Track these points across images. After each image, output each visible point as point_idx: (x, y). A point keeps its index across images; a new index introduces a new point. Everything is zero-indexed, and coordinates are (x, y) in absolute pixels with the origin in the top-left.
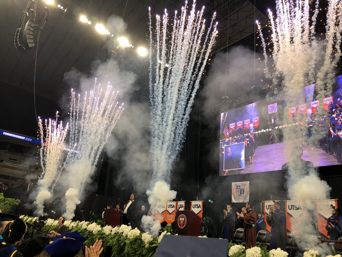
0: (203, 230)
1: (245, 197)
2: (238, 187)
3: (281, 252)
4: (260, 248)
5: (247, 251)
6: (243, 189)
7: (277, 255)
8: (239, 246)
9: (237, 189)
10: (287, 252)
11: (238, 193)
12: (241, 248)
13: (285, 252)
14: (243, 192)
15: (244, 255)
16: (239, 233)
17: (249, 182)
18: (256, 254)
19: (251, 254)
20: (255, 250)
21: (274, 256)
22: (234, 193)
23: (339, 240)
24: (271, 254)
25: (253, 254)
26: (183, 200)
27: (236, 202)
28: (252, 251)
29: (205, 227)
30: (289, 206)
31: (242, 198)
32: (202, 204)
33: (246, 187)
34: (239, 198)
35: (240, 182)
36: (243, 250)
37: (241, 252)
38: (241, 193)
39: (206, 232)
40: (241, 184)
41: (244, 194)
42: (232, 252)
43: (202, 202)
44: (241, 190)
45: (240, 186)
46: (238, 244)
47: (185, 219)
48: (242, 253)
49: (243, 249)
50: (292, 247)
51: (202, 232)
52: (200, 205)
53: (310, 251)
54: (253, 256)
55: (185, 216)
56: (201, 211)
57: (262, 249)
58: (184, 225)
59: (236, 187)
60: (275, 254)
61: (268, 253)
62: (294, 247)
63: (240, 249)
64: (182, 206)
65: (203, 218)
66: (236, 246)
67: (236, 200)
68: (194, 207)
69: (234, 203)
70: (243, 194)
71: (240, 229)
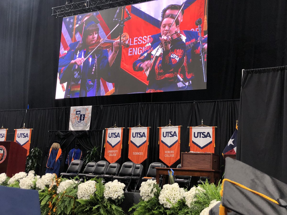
0: (30, 164)
1: (85, 124)
2: (78, 113)
3: (117, 184)
4: (95, 181)
5: (80, 186)
6: (84, 115)
7: (113, 188)
8: (71, 181)
9: (77, 114)
10: (124, 184)
11: (78, 119)
12: (73, 183)
13: (122, 183)
14: (84, 118)
15: (75, 191)
16: (74, 166)
17: (91, 106)
18: (90, 188)
19: (84, 188)
20: (89, 185)
21: (109, 189)
22: (73, 120)
23: (178, 168)
24: (106, 187)
25: (86, 188)
26: (5, 128)
27: (74, 129)
28: (85, 185)
29: (32, 160)
30: (133, 133)
31: (82, 125)
32: (30, 132)
33: (87, 112)
34: (78, 125)
35: (81, 107)
36: (75, 186)
37: (72, 187)
38: (81, 120)
39: (34, 166)
40: (82, 109)
41: (85, 120)
42: (62, 188)
43: (30, 130)
44: (81, 115)
45: (80, 111)
46: (70, 179)
47: (4, 152)
48: (74, 189)
49: (75, 184)
50: (131, 177)
51: (29, 166)
52: (27, 134)
53: (148, 180)
54: (86, 191)
55: (4, 148)
56: (28, 141)
57: (97, 183)
58: (2, 159)
59: (75, 112)
60: (111, 187)
61: (103, 186)
62: (133, 177)
63: (71, 184)
64: (2, 135)
65: (30, 149)
66: (68, 181)
67: (74, 128)
68: (19, 136)
69: (72, 131)
70: (83, 120)
71: (76, 161)
